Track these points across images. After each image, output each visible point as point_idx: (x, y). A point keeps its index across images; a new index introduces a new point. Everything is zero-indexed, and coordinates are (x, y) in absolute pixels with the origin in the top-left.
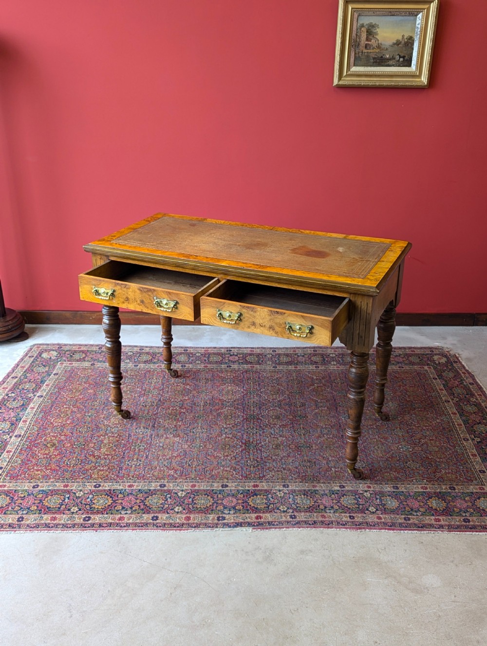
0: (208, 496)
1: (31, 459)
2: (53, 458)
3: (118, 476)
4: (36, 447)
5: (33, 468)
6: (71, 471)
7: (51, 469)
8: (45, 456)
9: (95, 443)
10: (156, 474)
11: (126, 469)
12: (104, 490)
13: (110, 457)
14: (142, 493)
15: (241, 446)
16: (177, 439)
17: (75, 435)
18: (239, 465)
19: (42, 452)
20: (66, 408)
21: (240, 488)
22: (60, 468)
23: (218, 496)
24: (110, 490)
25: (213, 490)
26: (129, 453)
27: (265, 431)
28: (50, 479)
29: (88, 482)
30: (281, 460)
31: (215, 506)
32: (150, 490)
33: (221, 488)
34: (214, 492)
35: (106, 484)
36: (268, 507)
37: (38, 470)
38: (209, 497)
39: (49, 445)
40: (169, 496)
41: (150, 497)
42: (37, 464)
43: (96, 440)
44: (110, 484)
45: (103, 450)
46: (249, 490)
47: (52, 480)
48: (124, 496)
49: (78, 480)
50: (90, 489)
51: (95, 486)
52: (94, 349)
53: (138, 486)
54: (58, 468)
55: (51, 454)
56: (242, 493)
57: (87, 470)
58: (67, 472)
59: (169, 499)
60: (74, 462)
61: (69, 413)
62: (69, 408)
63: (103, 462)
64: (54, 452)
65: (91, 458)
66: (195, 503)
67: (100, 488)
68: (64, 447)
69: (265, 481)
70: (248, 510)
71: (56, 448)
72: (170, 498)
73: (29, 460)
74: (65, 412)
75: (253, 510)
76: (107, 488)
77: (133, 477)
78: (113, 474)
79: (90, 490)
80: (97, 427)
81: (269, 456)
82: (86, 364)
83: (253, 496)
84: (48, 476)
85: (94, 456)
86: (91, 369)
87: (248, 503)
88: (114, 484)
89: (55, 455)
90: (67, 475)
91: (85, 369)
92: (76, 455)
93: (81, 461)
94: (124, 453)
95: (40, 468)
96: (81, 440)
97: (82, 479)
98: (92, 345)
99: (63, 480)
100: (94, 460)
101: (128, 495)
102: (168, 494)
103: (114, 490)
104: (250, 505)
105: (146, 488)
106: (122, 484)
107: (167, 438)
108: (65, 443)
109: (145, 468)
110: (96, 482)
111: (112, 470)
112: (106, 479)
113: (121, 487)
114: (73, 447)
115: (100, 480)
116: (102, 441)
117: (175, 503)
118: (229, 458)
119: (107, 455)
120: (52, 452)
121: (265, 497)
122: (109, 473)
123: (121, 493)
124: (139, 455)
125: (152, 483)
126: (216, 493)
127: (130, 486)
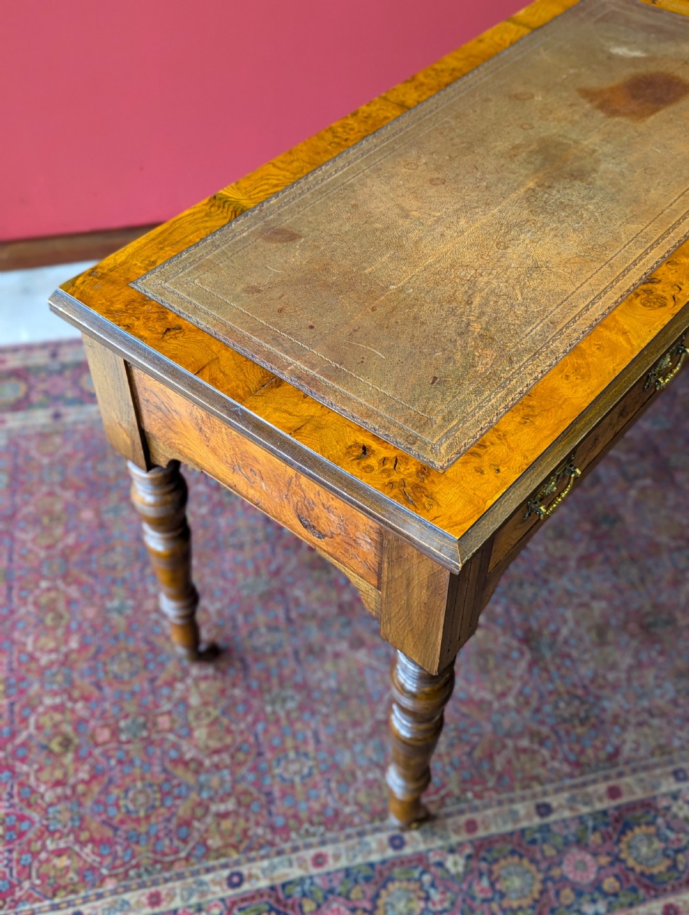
0: (521, 856)
1: (27, 812)
2: (84, 795)
3: (273, 828)
4: (23, 760)
5: (44, 847)
6: (147, 833)
7: (92, 840)
8: (59, 790)
9: (169, 713)
10: (362, 798)
11: (284, 795)
12: (259, 893)
13: (226, 758)
14: (356, 881)
15: (522, 653)
16: (362, 655)
17: (108, 691)
18: (542, 723)
19: (45, 776)
20: (49, 590)
21: (585, 810)
22: (116, 829)
23: (542, 852)
24: (273, 888)
25: (523, 831)
26: (266, 731)
27: (552, 585)
28: (103, 879)
29: (208, 870)
30: (629, 680)
31: (552, 893)
32: (371, 865)
33: (537, 821)
34: (528, 837)
35: (256, 868)
36: (674, 866)
37: (59, 853)
38: (525, 862)
39: (55, 746)
40: (427, 878)
41: (383, 893)
42: (47, 827)
43: (169, 698)
44: (265, 863)
45: (200, 734)
46: (604, 813)
47: (110, 885)
48: (319, 906)
49: (178, 868)
50: (221, 895)
51: (232, 885)
52: (40, 358)
53: (337, 857)
54: (109, 833)
55: (72, 780)
56: (595, 829)
57: (187, 823)
58: (137, 842)
59: (432, 892)
60: (141, 799)
61: (61, 605)
62: (55, 588)
63: (215, 781)
64: (76, 770)
65: (179, 771)
66: (503, 895)
67: (246, 887)
68: (96, 745)
69: (627, 769)
70: (634, 890)
71: (76, 751)
72: (433, 885)
73: (21, 818)
74: (51, 607)
75: (647, 888)
76: (263, 884)
77: (312, 823)
78: (257, 824)
79: (222, 900)
80: (153, 648)
81: (596, 674)
82: (40, 417)
83: (623, 833)
84: (93, 869)
85: (186, 764)
86: (57, 433)
87: (623, 861)
88: (276, 860)
89: (83, 781)
90: (144, 853)
91: (43, 436)
92: (137, 771)
93: (160, 790)
94: (256, 737)
95: (62, 845)
96: (131, 707)
97: (187, 859)
98: (29, 348)
99: (139, 876)
100: (189, 778)
101: (326, 898)
102: (423, 873)
103: (284, 886)
104: (632, 869)
105: (359, 860)
106: (294, 856)
107: (337, 655)
108: (94, 730)
109: (329, 781)
110: (225, 866)
111: (248, 806)
112: (247, 846)
113: (295, 873)
114: (120, 742)
115: (235, 856)
116: (184, 701)
117: (453, 904)
118: (510, 701)
119: (217, 752)
120: (71, 771)
121: (652, 830)
122: (247, 820)
123: (304, 895)
124: (294, 735)
125: (368, 839)
126: (534, 842)
127: (319, 860)
